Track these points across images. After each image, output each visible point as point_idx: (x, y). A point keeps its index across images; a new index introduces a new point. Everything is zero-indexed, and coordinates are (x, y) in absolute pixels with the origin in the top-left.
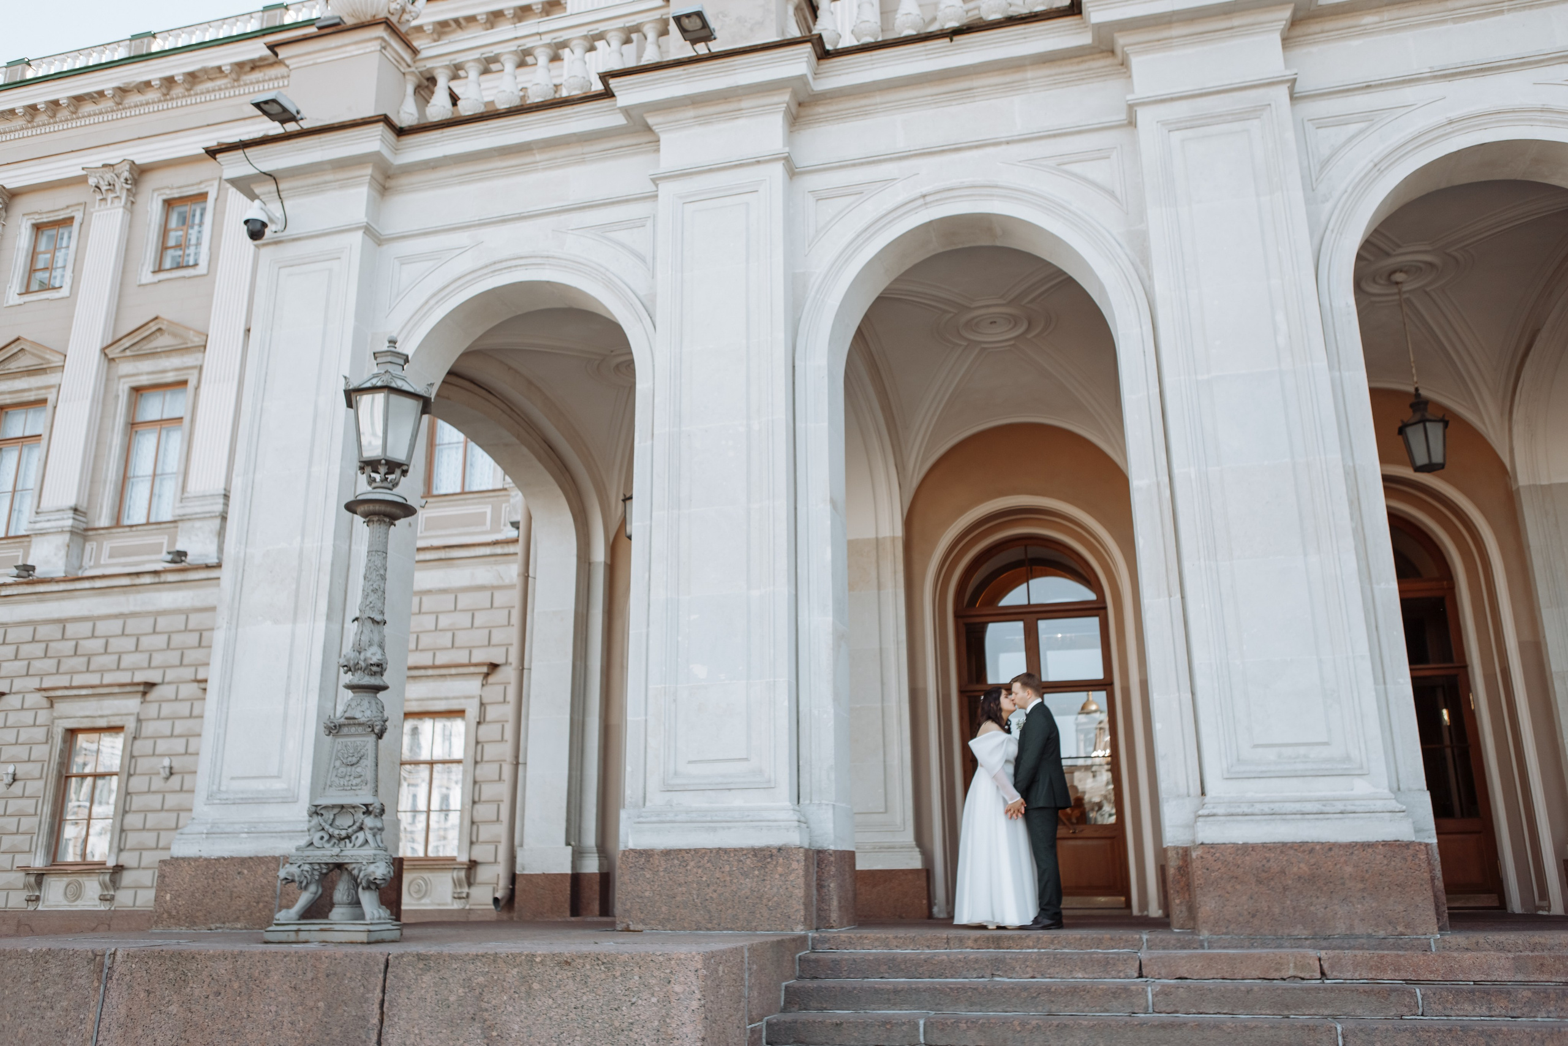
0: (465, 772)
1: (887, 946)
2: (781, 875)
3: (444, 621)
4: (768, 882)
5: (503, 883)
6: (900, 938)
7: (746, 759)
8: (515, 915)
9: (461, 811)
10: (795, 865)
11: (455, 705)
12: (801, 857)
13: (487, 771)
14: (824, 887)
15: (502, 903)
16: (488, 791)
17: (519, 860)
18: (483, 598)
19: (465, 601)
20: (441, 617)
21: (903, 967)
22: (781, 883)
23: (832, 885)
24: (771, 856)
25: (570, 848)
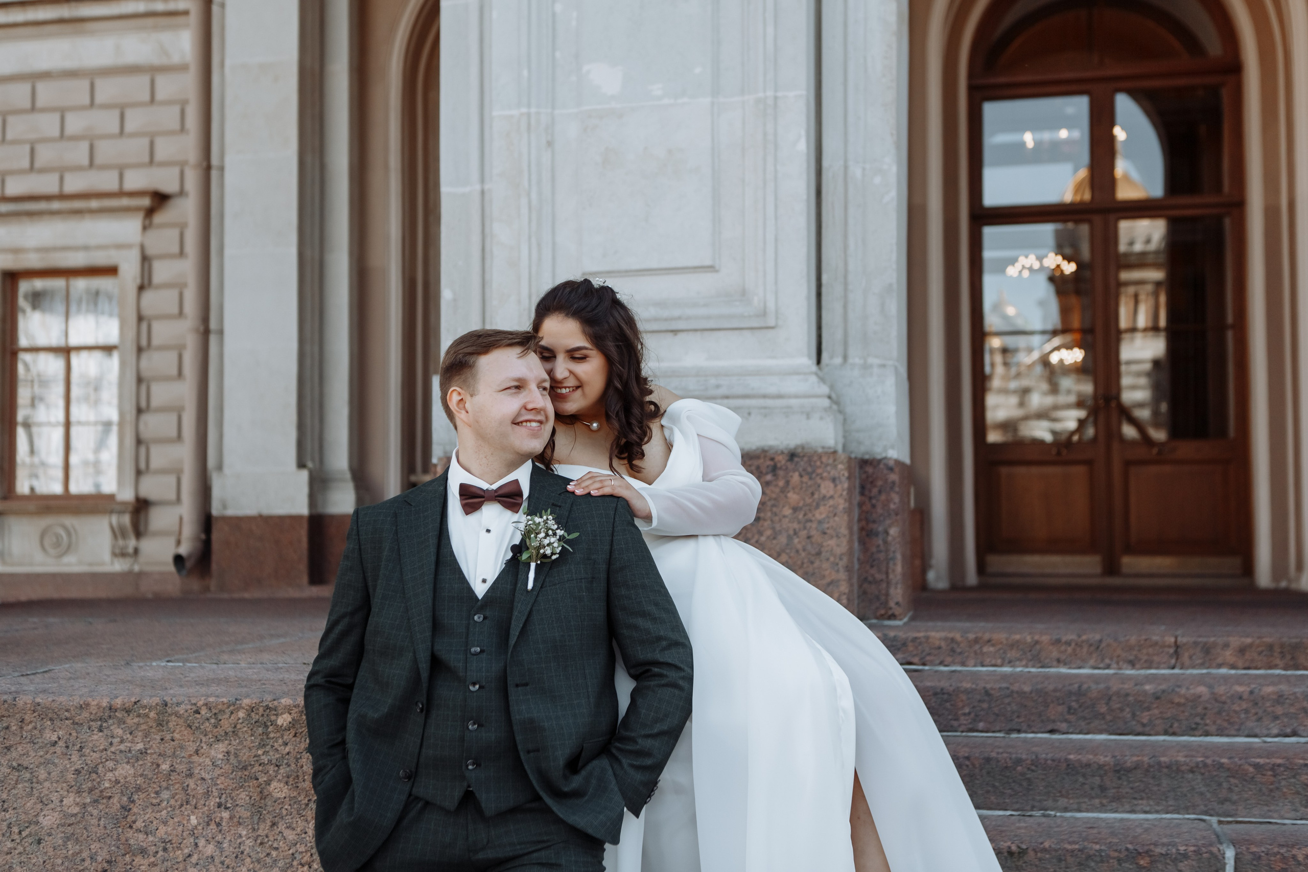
0: (123, 364)
1: (1037, 660)
2: (795, 509)
3: (75, 124)
4: (767, 524)
5: (189, 530)
6: (1068, 643)
7: (711, 268)
8: (213, 583)
9: (121, 424)
10: (827, 488)
11: (100, 259)
12: (841, 470)
13: (156, 362)
14: (877, 534)
15: (189, 564)
16: (161, 394)
17: (216, 493)
18: (138, 87)
19: (107, 90)
20: (70, 118)
21: (1103, 709)
22: (796, 525)
23: (893, 531)
24: (774, 469)
25: (304, 475)
